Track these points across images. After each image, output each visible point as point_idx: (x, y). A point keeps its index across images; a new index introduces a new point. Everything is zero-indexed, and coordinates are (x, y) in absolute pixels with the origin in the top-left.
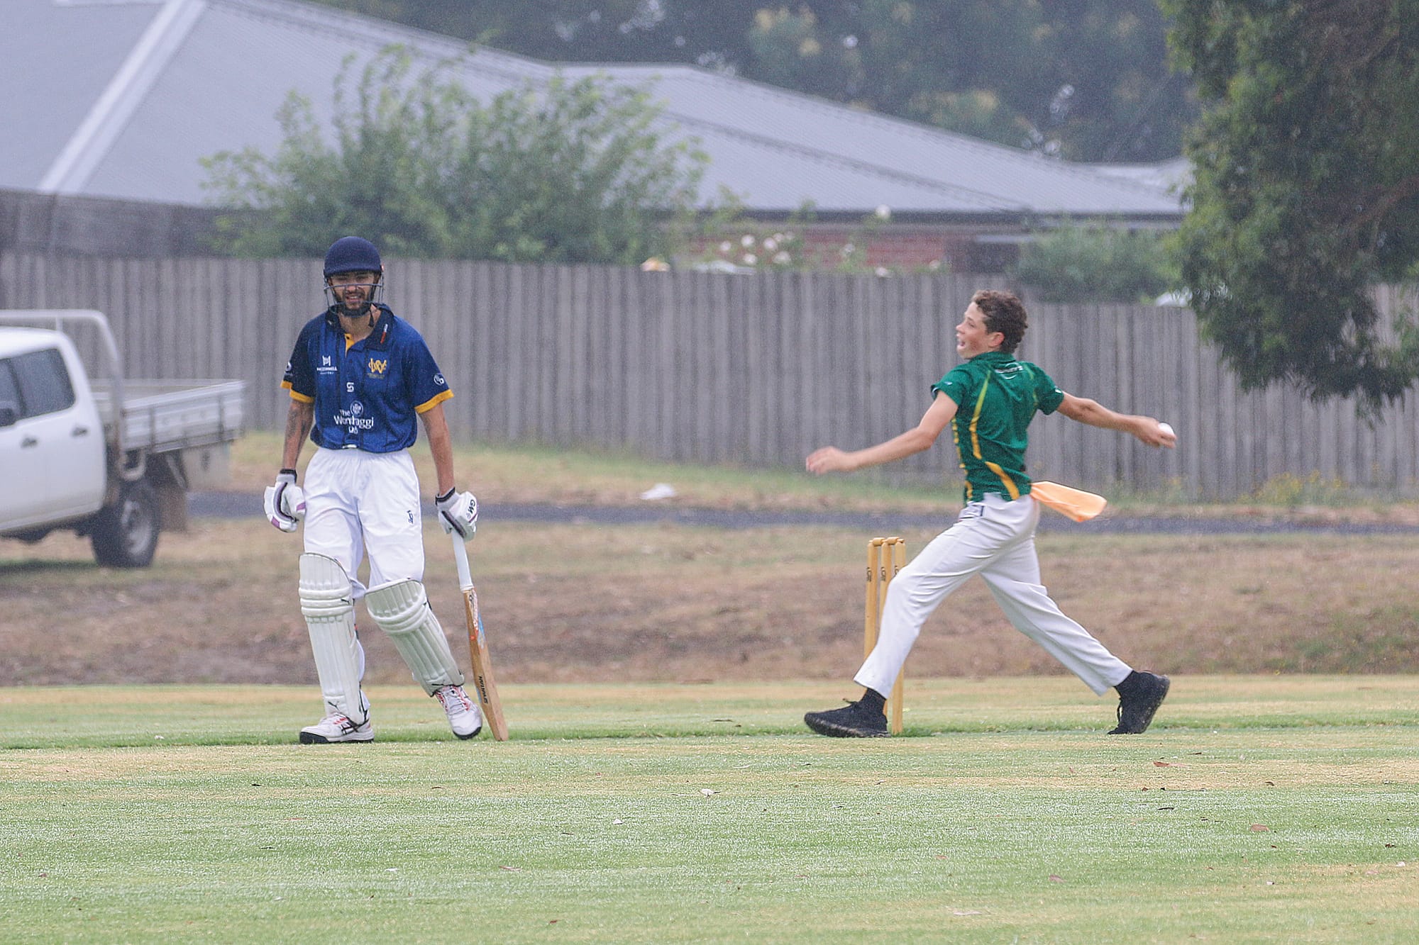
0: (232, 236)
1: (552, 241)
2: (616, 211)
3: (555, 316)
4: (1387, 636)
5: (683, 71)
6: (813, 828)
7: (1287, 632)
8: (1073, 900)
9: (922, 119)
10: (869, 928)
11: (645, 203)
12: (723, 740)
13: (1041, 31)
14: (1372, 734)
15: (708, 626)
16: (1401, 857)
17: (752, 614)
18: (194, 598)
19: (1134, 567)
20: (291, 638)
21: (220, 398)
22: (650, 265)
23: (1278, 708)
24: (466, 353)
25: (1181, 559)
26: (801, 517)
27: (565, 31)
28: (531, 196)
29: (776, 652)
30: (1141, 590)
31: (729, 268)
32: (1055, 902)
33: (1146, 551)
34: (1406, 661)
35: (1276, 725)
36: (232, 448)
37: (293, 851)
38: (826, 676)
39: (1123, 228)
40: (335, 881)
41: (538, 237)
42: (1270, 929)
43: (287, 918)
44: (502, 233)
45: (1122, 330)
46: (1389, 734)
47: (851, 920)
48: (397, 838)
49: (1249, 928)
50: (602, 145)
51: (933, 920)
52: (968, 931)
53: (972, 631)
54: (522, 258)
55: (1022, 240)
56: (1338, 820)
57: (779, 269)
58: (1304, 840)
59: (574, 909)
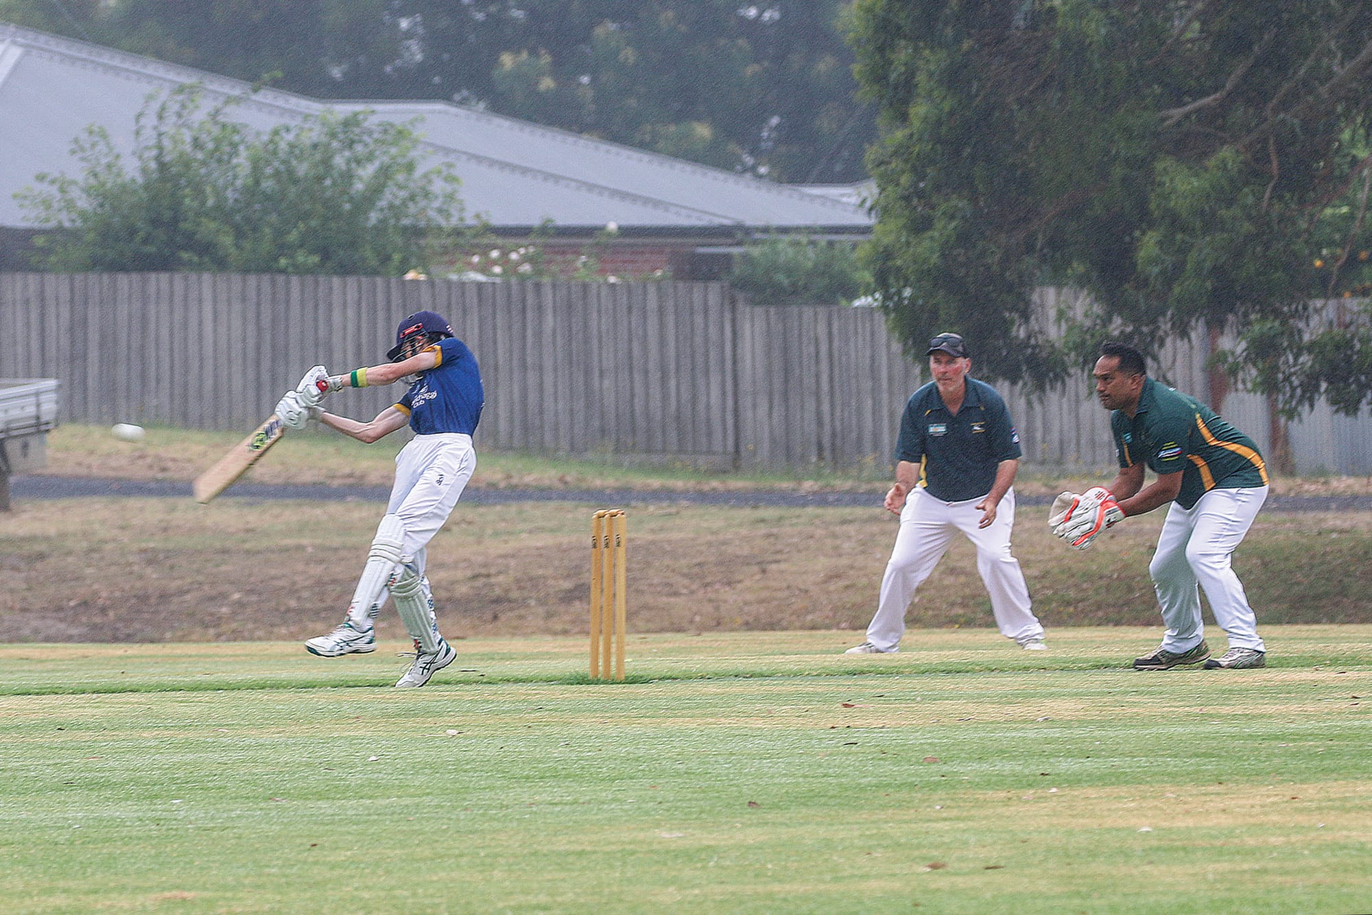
0: (46, 252)
1: (326, 254)
2: (381, 229)
3: (329, 320)
4: (1054, 593)
5: (439, 106)
6: (543, 763)
7: (967, 591)
8: (766, 824)
9: (646, 146)
10: (589, 848)
11: (406, 222)
12: (467, 687)
13: (751, 70)
14: (1033, 678)
15: (463, 590)
16: (1054, 784)
17: (501, 578)
18: (15, 568)
19: (834, 536)
20: (100, 602)
21: (37, 394)
22: (411, 275)
23: (953, 657)
24: (251, 354)
25: (875, 528)
26: (543, 494)
27: (336, 72)
28: (306, 216)
29: (522, 612)
30: (840, 556)
31: (480, 278)
32: (751, 825)
33: (844, 522)
34: (1070, 616)
35: (951, 671)
36: (48, 437)
37: (91, 786)
38: (565, 632)
39: (823, 240)
40: (125, 811)
41: (312, 252)
42: (937, 847)
43: (83, 843)
44: (283, 248)
45: (822, 329)
46: (1048, 678)
47: (573, 842)
48: (180, 774)
49: (919, 846)
50: (367, 172)
51: (642, 842)
52: (674, 851)
53: (692, 592)
54: (302, 271)
55: (735, 251)
56: (1001, 752)
57: (523, 278)
58: (969, 770)
59: (332, 835)
